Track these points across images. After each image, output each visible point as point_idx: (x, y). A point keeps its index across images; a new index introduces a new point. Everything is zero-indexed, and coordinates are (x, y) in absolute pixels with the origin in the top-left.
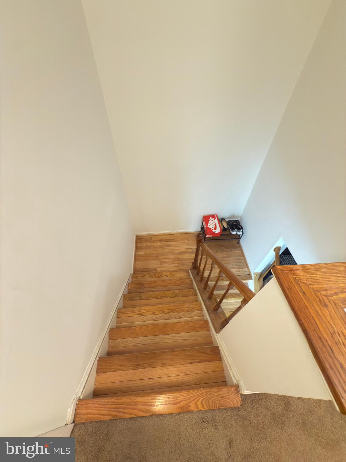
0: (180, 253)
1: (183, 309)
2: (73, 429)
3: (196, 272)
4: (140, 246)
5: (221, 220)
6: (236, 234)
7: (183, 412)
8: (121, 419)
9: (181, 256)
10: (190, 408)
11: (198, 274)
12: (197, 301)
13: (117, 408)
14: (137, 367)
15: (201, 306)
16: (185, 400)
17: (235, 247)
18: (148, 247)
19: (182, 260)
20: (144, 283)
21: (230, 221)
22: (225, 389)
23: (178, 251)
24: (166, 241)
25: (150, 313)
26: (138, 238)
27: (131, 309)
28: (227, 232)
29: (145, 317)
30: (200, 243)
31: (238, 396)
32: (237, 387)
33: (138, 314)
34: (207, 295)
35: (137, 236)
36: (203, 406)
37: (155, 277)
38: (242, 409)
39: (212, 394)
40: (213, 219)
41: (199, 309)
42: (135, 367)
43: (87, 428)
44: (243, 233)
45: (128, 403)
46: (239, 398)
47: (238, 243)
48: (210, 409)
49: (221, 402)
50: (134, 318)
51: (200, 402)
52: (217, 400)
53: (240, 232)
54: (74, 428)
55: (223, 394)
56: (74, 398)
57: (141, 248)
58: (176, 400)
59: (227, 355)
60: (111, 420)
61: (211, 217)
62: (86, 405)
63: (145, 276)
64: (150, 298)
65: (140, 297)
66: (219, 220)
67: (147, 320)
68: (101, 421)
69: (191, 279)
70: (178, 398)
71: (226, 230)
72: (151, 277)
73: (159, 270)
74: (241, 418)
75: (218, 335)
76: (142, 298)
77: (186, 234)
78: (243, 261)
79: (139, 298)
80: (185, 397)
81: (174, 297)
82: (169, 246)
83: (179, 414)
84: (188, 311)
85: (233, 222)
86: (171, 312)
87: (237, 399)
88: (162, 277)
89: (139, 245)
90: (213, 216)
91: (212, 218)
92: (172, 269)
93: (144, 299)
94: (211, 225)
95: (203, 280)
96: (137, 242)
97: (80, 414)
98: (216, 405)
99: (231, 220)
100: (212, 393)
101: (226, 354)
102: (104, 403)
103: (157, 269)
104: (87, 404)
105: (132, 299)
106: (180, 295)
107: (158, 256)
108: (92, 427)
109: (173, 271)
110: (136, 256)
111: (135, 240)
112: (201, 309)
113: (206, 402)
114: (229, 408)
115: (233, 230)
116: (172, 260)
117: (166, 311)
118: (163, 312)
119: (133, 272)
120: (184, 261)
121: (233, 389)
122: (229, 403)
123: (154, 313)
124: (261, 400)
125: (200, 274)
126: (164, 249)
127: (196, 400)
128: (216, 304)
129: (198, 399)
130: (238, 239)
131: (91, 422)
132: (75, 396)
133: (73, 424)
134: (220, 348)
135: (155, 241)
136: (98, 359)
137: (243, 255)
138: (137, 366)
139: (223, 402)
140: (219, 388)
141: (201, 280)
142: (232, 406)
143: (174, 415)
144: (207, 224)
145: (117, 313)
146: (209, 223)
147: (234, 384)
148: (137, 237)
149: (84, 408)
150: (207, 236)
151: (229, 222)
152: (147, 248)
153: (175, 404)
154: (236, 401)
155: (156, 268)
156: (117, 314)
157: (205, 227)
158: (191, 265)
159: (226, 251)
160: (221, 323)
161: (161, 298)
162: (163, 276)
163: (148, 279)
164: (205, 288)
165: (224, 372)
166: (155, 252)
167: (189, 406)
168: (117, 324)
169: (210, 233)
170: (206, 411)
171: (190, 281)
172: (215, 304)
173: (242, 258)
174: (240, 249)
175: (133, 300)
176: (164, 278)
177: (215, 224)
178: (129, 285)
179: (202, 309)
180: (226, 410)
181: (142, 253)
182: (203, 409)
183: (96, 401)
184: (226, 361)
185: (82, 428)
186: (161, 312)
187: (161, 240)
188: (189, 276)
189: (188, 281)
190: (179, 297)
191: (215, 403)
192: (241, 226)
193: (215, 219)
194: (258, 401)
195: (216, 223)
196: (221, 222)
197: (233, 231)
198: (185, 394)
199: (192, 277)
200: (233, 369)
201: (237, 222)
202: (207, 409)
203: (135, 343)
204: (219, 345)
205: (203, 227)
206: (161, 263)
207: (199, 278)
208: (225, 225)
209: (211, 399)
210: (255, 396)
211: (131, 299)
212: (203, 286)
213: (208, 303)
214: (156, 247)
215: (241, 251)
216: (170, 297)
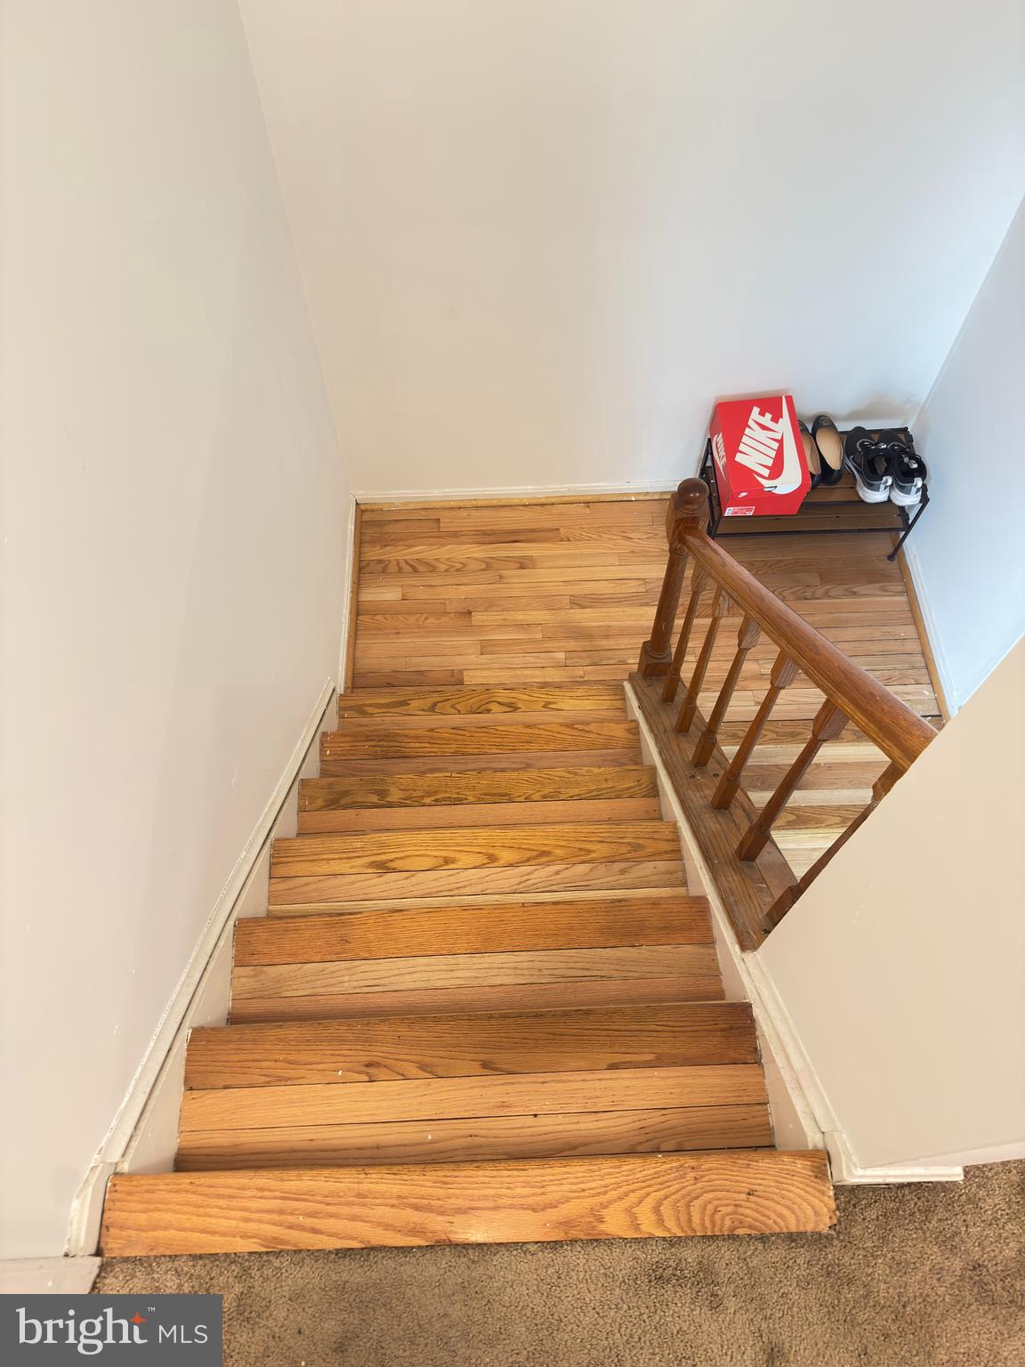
0: (578, 602)
1: (589, 851)
2: (98, 1276)
3: (660, 689)
4: (380, 561)
5: (810, 428)
6: (889, 500)
7: (573, 1241)
8: (301, 1251)
9: (587, 618)
10: (602, 1227)
11: (668, 698)
12: (657, 816)
13: (281, 1212)
14: (367, 1073)
15: (676, 838)
16: (582, 1194)
17: (875, 577)
18: (420, 568)
19: (591, 637)
20: (398, 735)
21: (859, 431)
22: (764, 1163)
23: (571, 590)
24: (513, 537)
25: (429, 863)
26: (366, 517)
27: (336, 843)
28: (837, 495)
29: (407, 878)
30: (689, 538)
31: (823, 1193)
32: (821, 1161)
33: (372, 865)
34: (710, 792)
35: (361, 510)
36: (660, 1221)
37: (453, 711)
38: (836, 1242)
39: (704, 1179)
40: (767, 419)
41: (666, 852)
42: (360, 1073)
43: (156, 1276)
44: (925, 500)
45: (327, 1196)
46: (826, 1199)
47: (891, 557)
48: (690, 1233)
49: (740, 1210)
50: (353, 883)
51: (649, 1203)
52: (725, 1202)
53: (908, 492)
54: (103, 1274)
55: (753, 1181)
56: (92, 1165)
57: (384, 571)
58: (543, 1194)
59: (787, 1039)
60: (256, 1253)
61: (756, 410)
62: (147, 1196)
63: (404, 703)
64: (427, 800)
65: (382, 794)
66: (799, 426)
67: (415, 894)
68: (217, 1254)
69: (635, 721)
70: (554, 1188)
71: (836, 482)
72: (432, 708)
73: (471, 678)
74: (828, 1274)
75: (749, 956)
76: (388, 799)
77: (620, 501)
78: (913, 646)
79: (374, 799)
80: (582, 1186)
81: (545, 798)
82: (523, 564)
83: (555, 1245)
84: (611, 860)
85: (876, 437)
86: (528, 860)
87: (816, 1202)
88: (488, 711)
89: (374, 553)
90: (771, 404)
91: (762, 414)
92: (538, 676)
93: (401, 805)
94: (754, 453)
95: (692, 727)
96: (360, 542)
97: (122, 1228)
98: (718, 1222)
99: (869, 425)
100: (703, 1176)
101: (782, 1029)
102: (226, 1191)
103: (465, 673)
104: (153, 1192)
105: (343, 801)
106: (576, 791)
107: (469, 613)
108: (178, 1274)
109: (544, 685)
110: (358, 610)
111: (351, 527)
112: (676, 853)
113: (675, 1207)
114: (778, 1235)
115: (872, 479)
116: (539, 636)
117: (506, 856)
118: (492, 859)
119: (346, 688)
120: (604, 643)
121: (801, 1166)
122: (780, 1215)
123: (447, 861)
124: (928, 1211)
125: (681, 696)
126: (501, 577)
127: (633, 1198)
128: (747, 829)
129: (638, 1194)
130: (898, 530)
131: (173, 1258)
132: (97, 1156)
133: (98, 1260)
134: (757, 1012)
135: (455, 536)
136: (187, 1032)
137: (914, 616)
138: (367, 1070)
139: (748, 1212)
140: (738, 1159)
141: (683, 728)
142: (793, 1229)
143: (533, 1248)
144: (732, 447)
145: (272, 856)
146: (745, 439)
147: (810, 1147)
148: (363, 511)
149: (140, 1207)
150: (729, 512)
151: (853, 441)
152: (415, 570)
153: (534, 1210)
154: (815, 1212)
155: (461, 672)
156: (272, 865)
157: (721, 462)
158: (634, 661)
159: (827, 595)
160: (766, 909)
161: (479, 801)
162: (494, 707)
163: (417, 720)
164: (700, 761)
165: (771, 1108)
166: (455, 593)
167: (601, 1220)
168: (271, 908)
169: (743, 494)
170: (672, 1242)
171: (629, 731)
172: (745, 826)
173: (909, 631)
174: (900, 588)
175: (346, 807)
176: (497, 715)
177: (776, 446)
178: (324, 739)
179: (679, 851)
180: (765, 1243)
181: (384, 593)
182: (659, 1233)
183: (188, 1181)
184: (780, 1061)
185: (133, 1276)
186: (483, 859)
187: (485, 533)
188: (624, 710)
189: (619, 731)
190: (571, 798)
191: (716, 1211)
192: (919, 462)
193: (775, 419)
194: (912, 1214)
195: (781, 442)
196: (814, 435)
197: (871, 487)
198: (580, 1175)
199: (638, 715)
200: (811, 1095)
201: (899, 440)
202: (680, 1234)
203: (355, 984)
204: (752, 998)
205: (709, 464)
206: (485, 648)
207: (671, 719)
208: (832, 454)
209: (696, 1198)
210: (900, 1195)
211: (333, 803)
212: (690, 750)
213: (711, 823)
214: (459, 566)
215: (903, 599)
216: (528, 799)
